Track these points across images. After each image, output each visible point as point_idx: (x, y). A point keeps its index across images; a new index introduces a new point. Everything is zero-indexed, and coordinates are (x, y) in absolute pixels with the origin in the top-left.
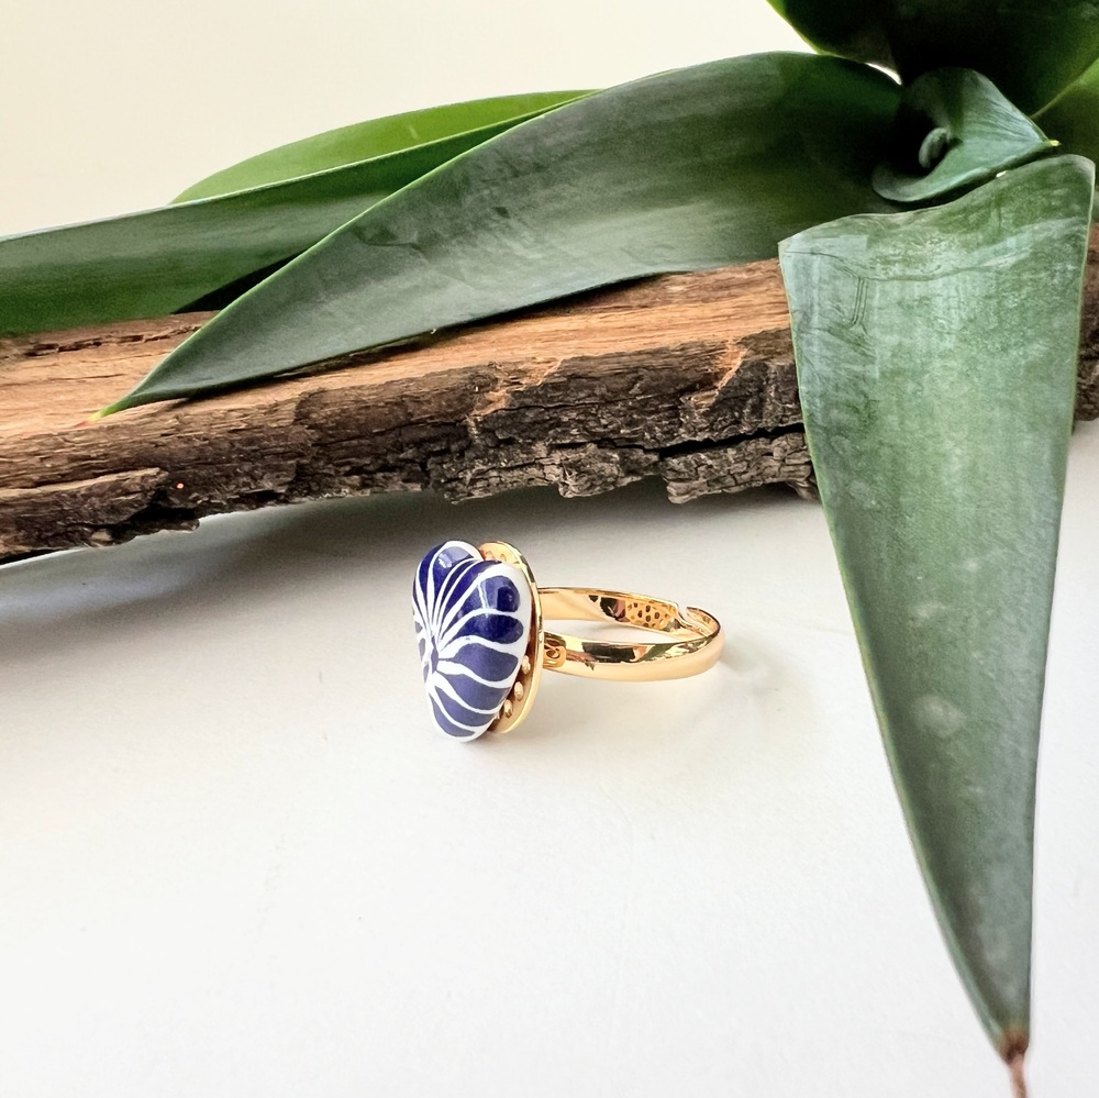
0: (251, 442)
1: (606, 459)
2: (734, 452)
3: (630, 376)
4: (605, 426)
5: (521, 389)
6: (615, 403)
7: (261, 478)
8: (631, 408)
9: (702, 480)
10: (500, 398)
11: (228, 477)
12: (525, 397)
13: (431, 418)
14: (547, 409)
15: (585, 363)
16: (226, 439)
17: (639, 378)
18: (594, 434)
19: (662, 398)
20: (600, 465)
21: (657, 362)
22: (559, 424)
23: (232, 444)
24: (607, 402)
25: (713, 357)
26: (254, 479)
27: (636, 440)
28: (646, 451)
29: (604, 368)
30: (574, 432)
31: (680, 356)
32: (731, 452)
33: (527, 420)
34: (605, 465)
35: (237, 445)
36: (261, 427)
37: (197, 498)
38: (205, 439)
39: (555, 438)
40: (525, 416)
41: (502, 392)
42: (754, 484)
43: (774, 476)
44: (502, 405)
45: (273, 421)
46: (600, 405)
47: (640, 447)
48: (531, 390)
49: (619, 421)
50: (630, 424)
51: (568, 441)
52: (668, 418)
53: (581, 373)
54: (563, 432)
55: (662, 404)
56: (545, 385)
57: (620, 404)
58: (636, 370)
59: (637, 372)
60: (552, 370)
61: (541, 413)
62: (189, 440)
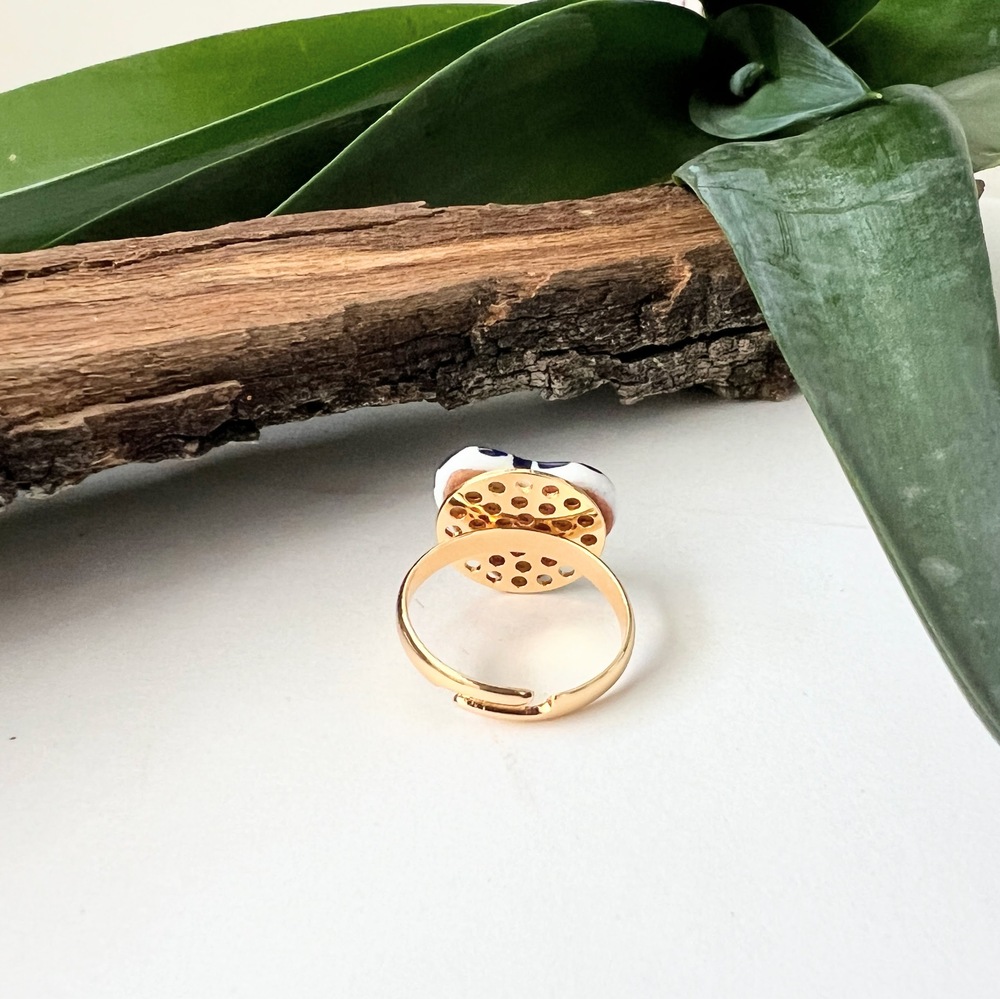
0: (308, 353)
1: (585, 364)
2: (679, 356)
3: (602, 289)
4: (582, 334)
5: (519, 301)
6: (591, 313)
7: (317, 389)
8: (603, 317)
9: (650, 382)
10: (501, 309)
11: (290, 388)
12: (522, 308)
13: (441, 330)
14: (538, 320)
15: (568, 277)
16: (288, 352)
17: (610, 290)
18: (574, 342)
19: (627, 308)
20: (580, 370)
21: (623, 275)
22: (546, 333)
23: (293, 355)
24: (584, 311)
25: (664, 271)
26: (311, 389)
27: (604, 346)
28: (613, 357)
29: (583, 282)
30: (560, 340)
31: (641, 270)
32: (677, 355)
33: (522, 330)
34: (585, 369)
35: (297, 357)
36: (316, 340)
37: (261, 410)
38: (271, 352)
39: (543, 346)
40: (521, 326)
41: (503, 304)
42: (688, 385)
43: (703, 378)
44: (503, 316)
45: (326, 334)
46: (579, 315)
47: (608, 353)
48: (527, 301)
49: (594, 329)
50: (602, 332)
51: (555, 348)
52: (630, 326)
53: (565, 285)
54: (551, 340)
55: (626, 313)
56: (538, 298)
57: (595, 313)
58: (606, 282)
59: (607, 284)
60: (542, 284)
61: (533, 323)
62: (258, 353)
